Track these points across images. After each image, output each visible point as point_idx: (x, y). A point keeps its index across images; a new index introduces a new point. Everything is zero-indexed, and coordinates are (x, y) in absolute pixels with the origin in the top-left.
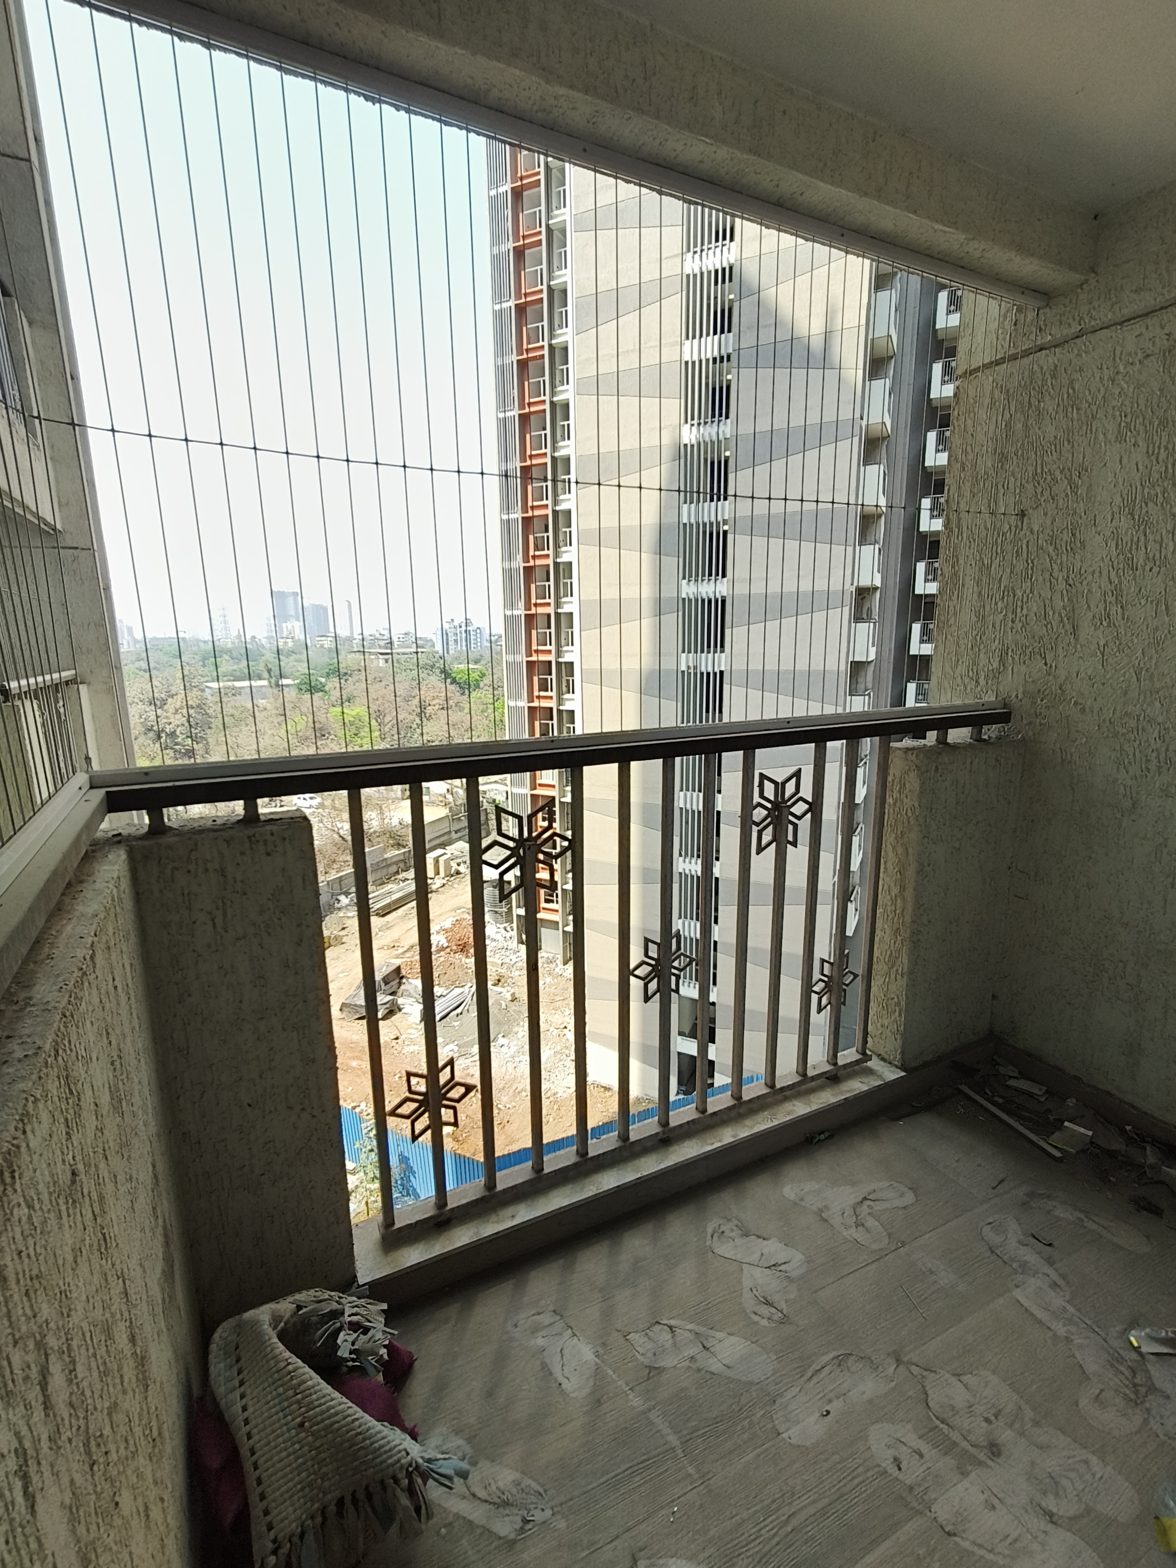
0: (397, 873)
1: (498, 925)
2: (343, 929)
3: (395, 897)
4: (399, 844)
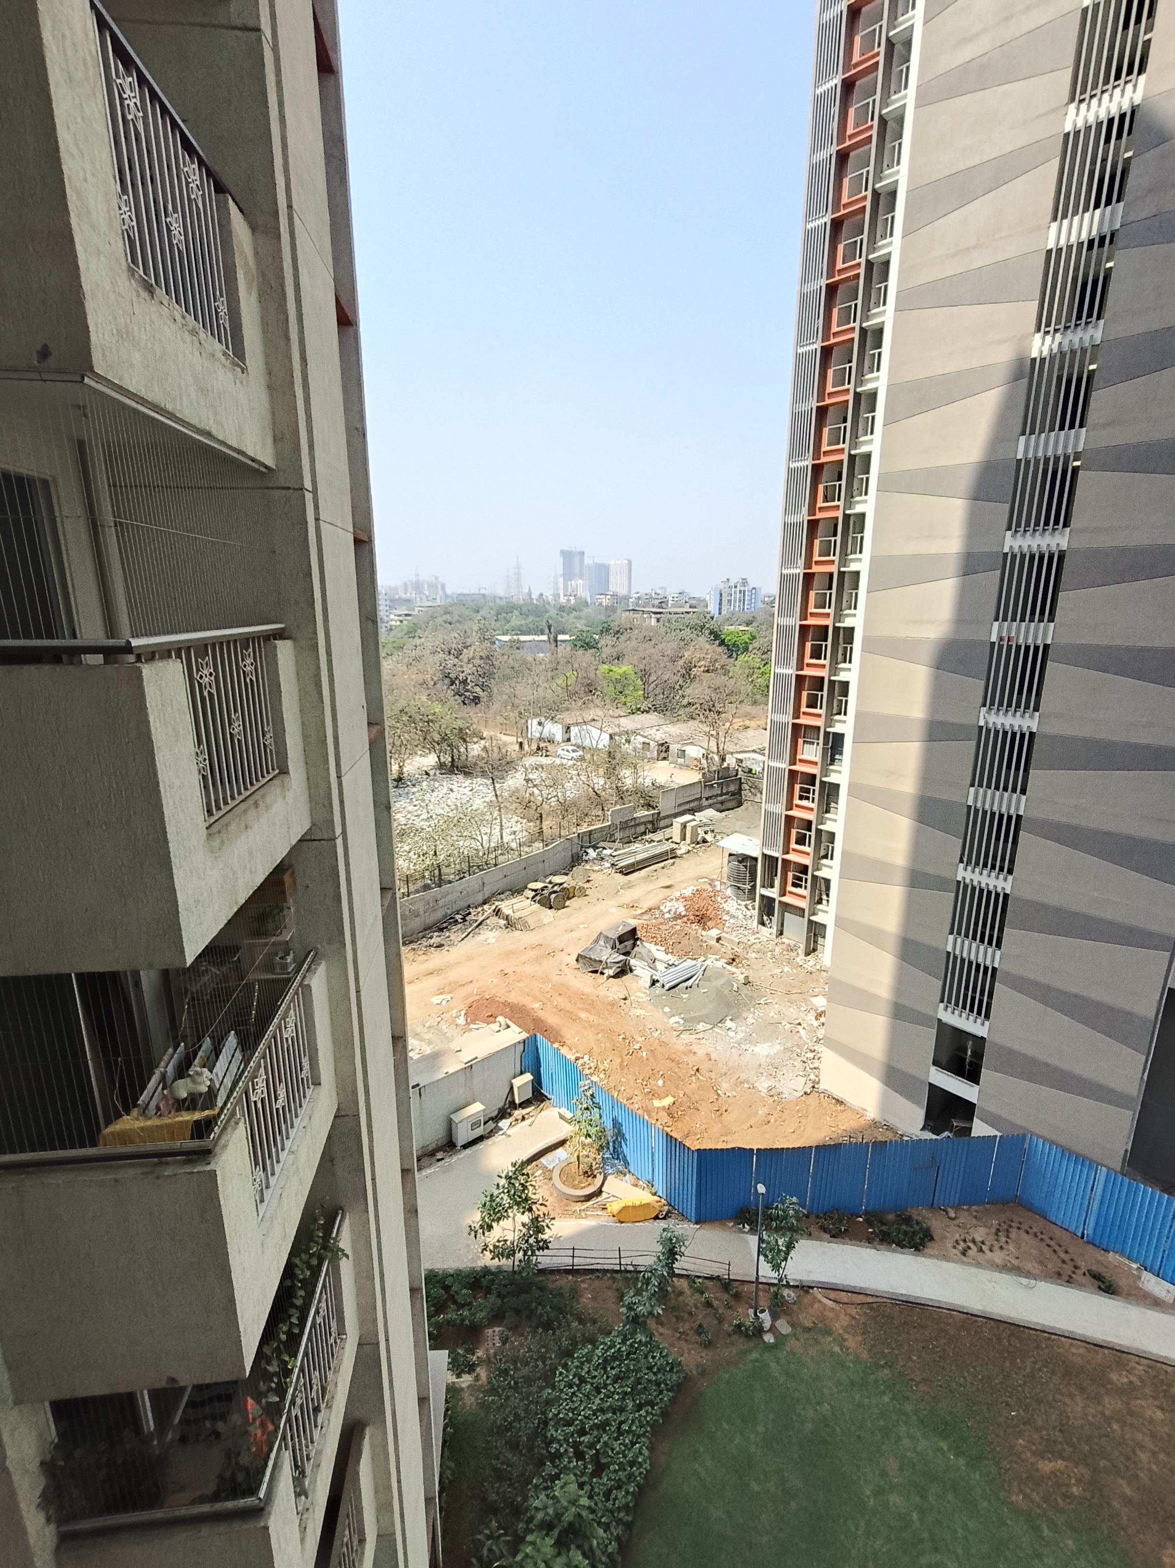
0: (644, 833)
1: (740, 902)
2: (588, 881)
3: (639, 857)
4: (649, 805)
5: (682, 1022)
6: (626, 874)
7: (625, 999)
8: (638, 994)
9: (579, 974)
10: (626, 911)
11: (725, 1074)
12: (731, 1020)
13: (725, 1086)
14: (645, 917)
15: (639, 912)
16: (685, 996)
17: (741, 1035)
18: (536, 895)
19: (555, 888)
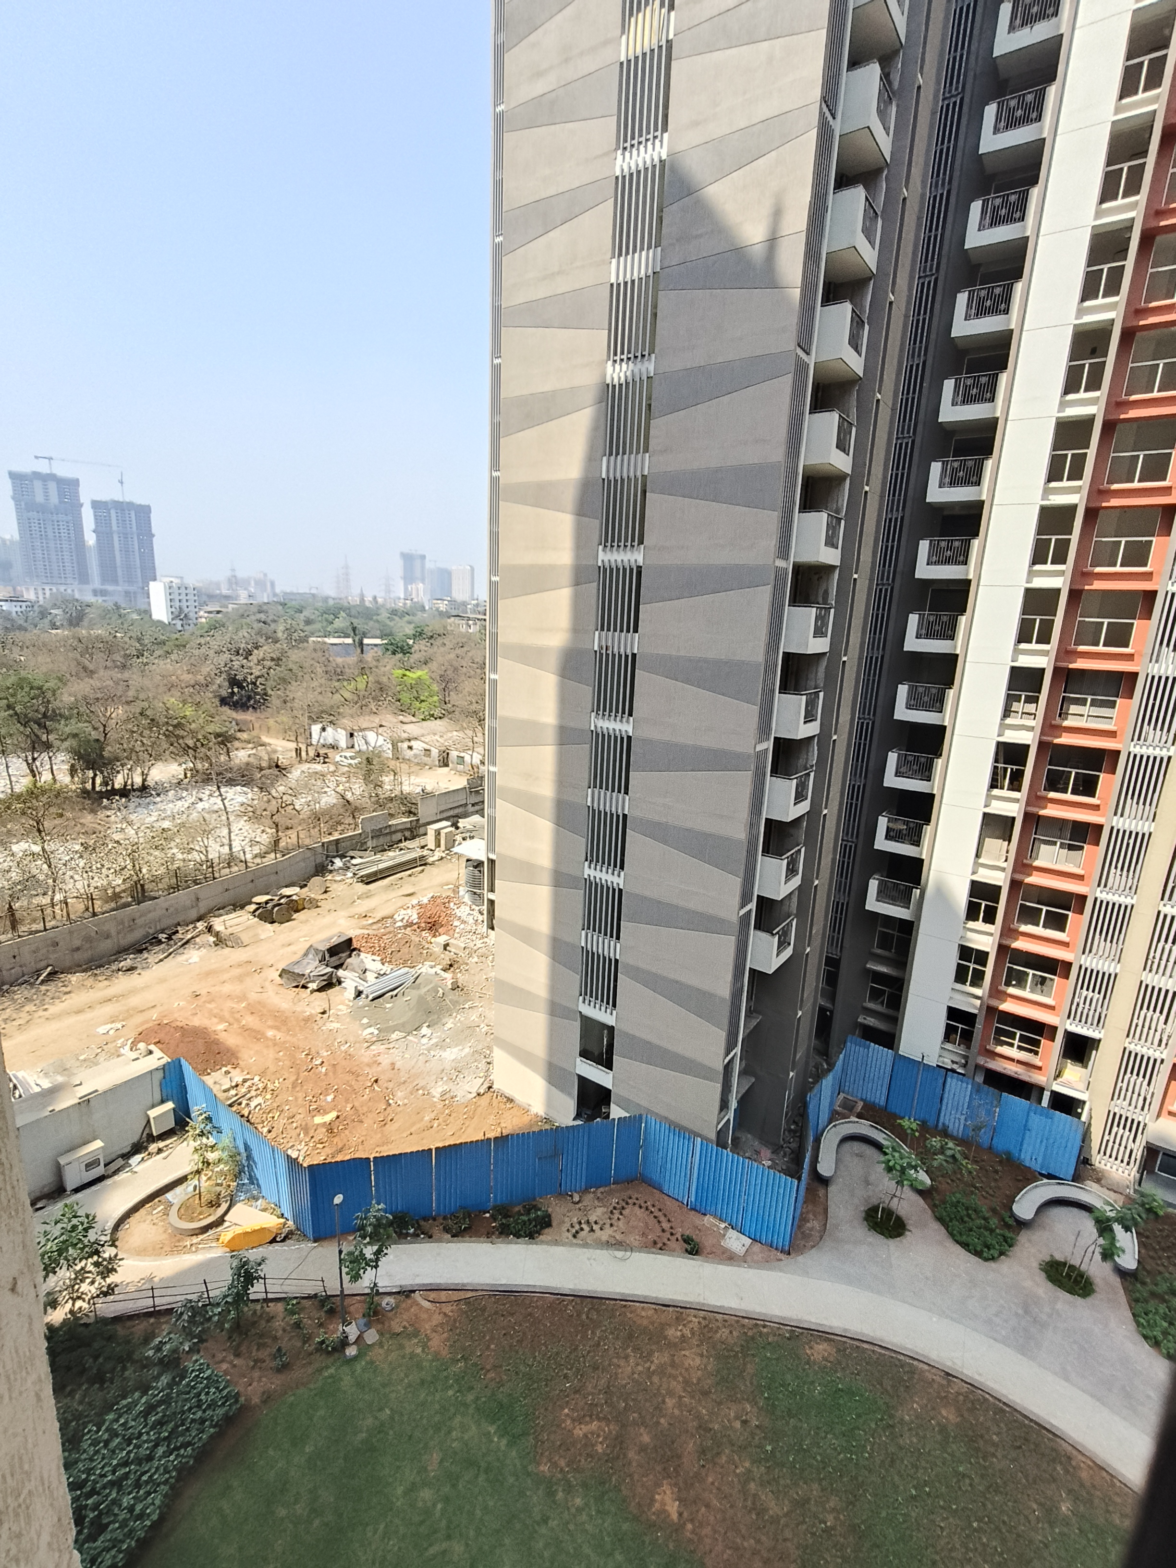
0: (400, 841)
1: (474, 907)
2: (326, 892)
5: (376, 1032)
6: (367, 883)
7: (324, 1013)
8: (340, 1007)
9: (282, 990)
10: (356, 921)
11: (405, 1082)
12: (428, 1026)
13: (399, 1094)
14: (375, 927)
15: (371, 921)
16: (388, 1006)
17: (434, 1041)
18: (257, 909)
19: (282, 901)
